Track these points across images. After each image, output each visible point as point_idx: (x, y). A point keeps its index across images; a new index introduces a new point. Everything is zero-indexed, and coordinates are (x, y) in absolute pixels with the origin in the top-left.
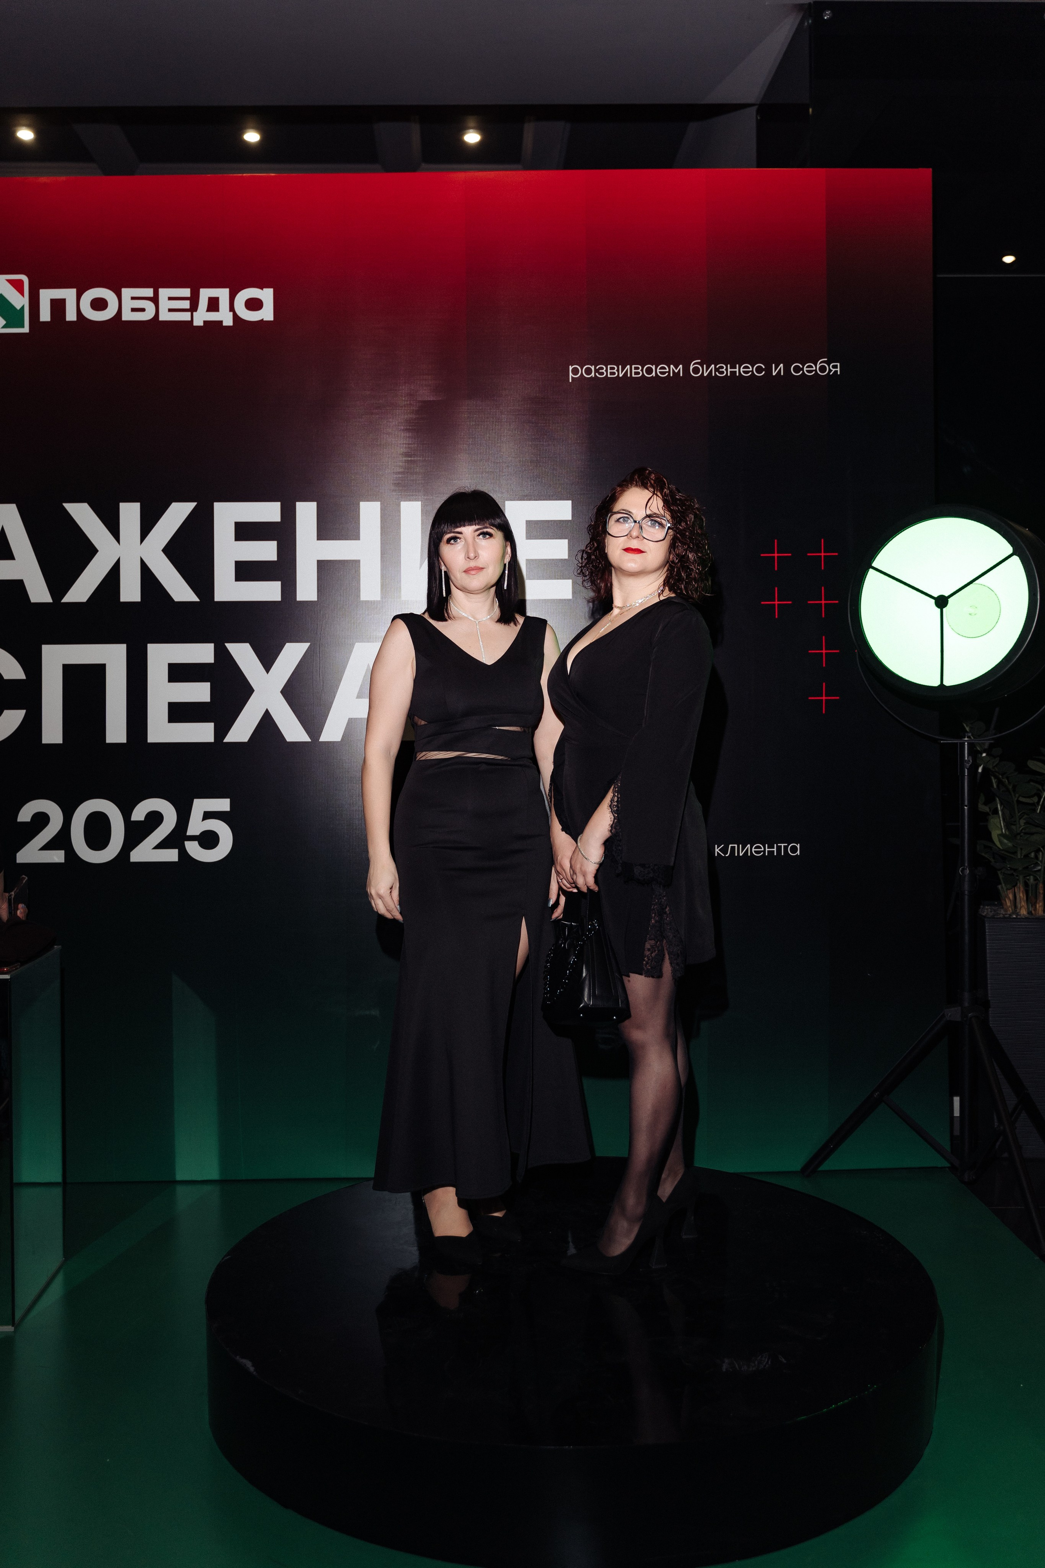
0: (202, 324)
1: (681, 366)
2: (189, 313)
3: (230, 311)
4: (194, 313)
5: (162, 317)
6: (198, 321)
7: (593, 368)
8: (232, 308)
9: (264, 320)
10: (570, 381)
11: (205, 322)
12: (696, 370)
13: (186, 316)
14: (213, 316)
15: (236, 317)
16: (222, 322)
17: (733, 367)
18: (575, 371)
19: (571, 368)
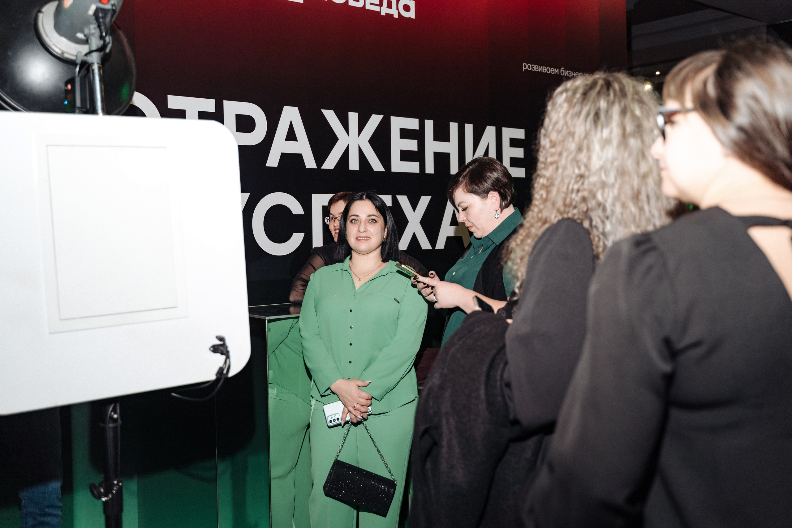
0: (385, 15)
1: (558, 70)
2: (379, 7)
3: (397, 10)
4: (381, 7)
5: (367, 8)
6: (383, 13)
7: (531, 66)
8: (397, 9)
9: (411, 17)
10: (523, 70)
11: (386, 13)
12: (563, 73)
13: (377, 9)
14: (389, 11)
15: (399, 14)
16: (393, 15)
17: (573, 73)
18: (525, 66)
19: (524, 64)
